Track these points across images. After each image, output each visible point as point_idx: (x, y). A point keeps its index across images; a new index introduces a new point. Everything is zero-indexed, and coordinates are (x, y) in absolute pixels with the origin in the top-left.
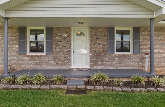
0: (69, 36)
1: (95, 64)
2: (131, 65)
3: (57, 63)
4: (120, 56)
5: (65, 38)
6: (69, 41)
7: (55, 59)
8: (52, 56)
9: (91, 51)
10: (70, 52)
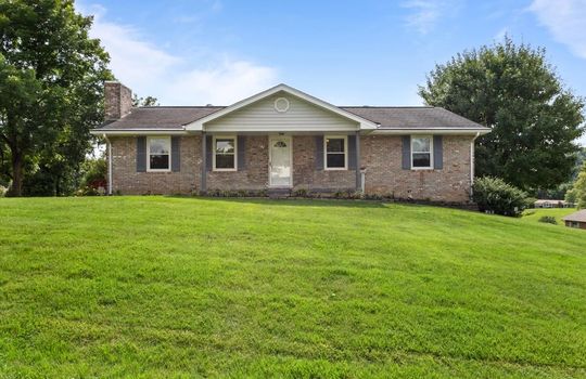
0: (267, 147)
1: (299, 182)
2: (344, 183)
3: (252, 182)
4: (331, 172)
5: (261, 150)
6: (266, 154)
7: (248, 176)
8: (245, 173)
9: (294, 166)
10: (267, 167)
